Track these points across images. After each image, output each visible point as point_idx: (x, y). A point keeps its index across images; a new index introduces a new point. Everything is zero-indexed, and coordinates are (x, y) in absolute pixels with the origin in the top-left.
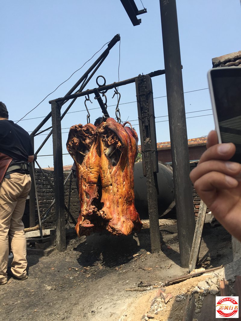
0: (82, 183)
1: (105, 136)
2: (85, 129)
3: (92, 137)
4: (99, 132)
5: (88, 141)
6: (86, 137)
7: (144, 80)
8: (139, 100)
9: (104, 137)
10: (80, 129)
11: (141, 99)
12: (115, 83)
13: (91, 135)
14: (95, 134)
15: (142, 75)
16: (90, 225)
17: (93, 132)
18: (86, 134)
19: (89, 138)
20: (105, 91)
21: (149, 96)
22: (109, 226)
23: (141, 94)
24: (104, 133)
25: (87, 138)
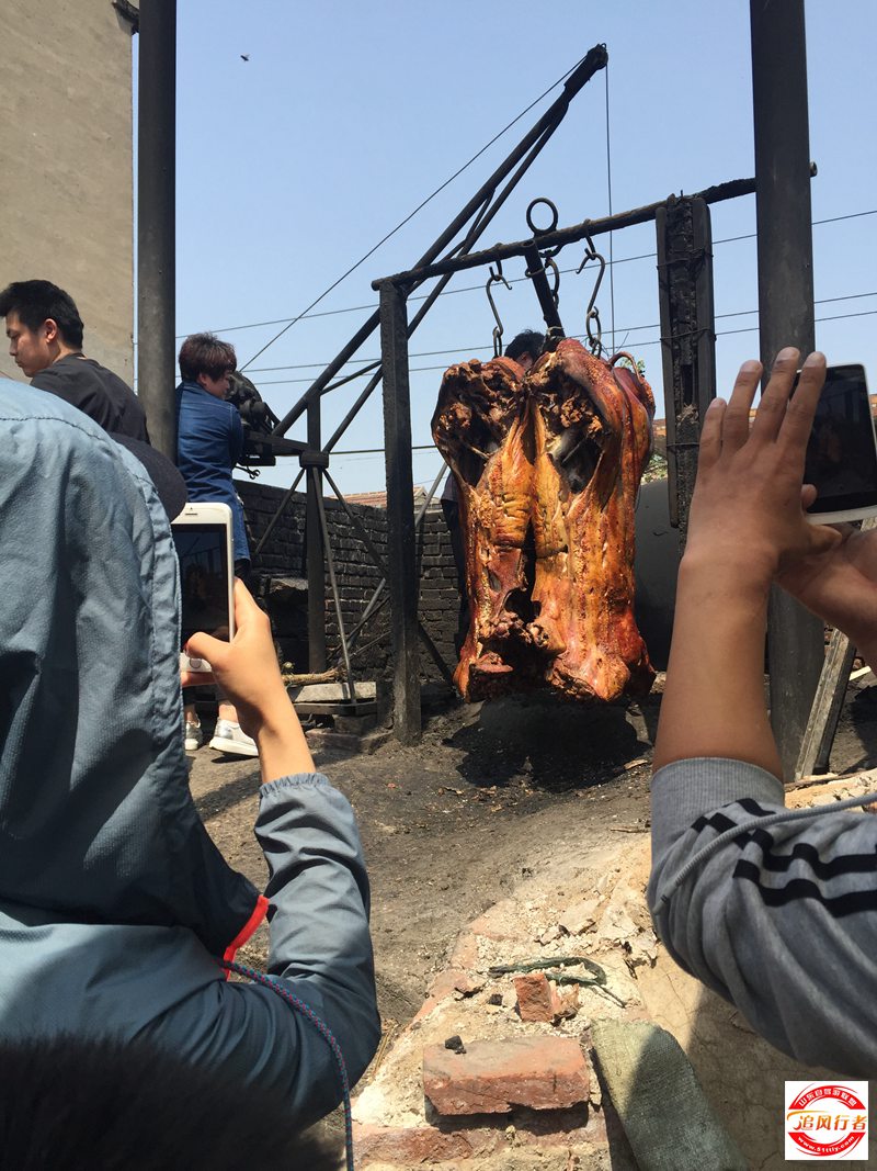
0: (476, 544)
1: (552, 397)
2: (488, 374)
3: (511, 403)
4: (532, 386)
5: (497, 413)
6: (492, 400)
7: (686, 215)
8: (666, 281)
9: (547, 401)
10: (474, 375)
11: (673, 277)
12: (587, 222)
13: (509, 393)
14: (519, 394)
15: (678, 195)
16: (500, 668)
17: (514, 385)
18: (492, 393)
19: (500, 402)
20: (553, 249)
21: (700, 269)
22: (557, 670)
23: (672, 261)
24: (548, 388)
25: (495, 404)
